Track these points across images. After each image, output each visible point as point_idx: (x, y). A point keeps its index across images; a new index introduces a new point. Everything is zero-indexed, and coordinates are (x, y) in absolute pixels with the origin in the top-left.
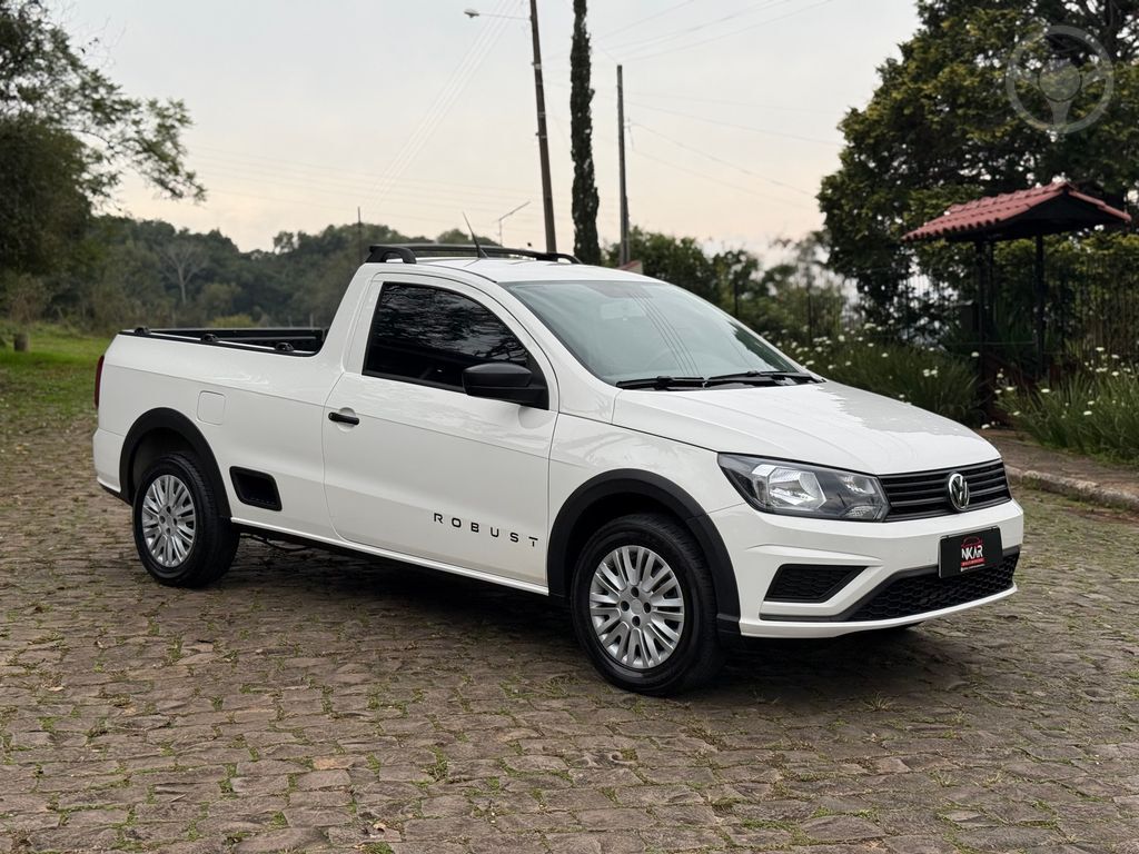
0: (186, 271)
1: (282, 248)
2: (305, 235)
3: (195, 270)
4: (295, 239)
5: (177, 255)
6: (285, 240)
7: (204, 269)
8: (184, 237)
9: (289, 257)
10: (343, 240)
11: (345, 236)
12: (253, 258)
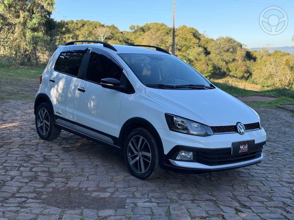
0: (104, 37)
1: (132, 30)
2: (138, 26)
3: (106, 36)
4: (136, 27)
5: (101, 31)
6: (133, 27)
7: (109, 36)
8: (103, 26)
9: (134, 33)
10: (150, 28)
11: (151, 27)
12: (123, 33)
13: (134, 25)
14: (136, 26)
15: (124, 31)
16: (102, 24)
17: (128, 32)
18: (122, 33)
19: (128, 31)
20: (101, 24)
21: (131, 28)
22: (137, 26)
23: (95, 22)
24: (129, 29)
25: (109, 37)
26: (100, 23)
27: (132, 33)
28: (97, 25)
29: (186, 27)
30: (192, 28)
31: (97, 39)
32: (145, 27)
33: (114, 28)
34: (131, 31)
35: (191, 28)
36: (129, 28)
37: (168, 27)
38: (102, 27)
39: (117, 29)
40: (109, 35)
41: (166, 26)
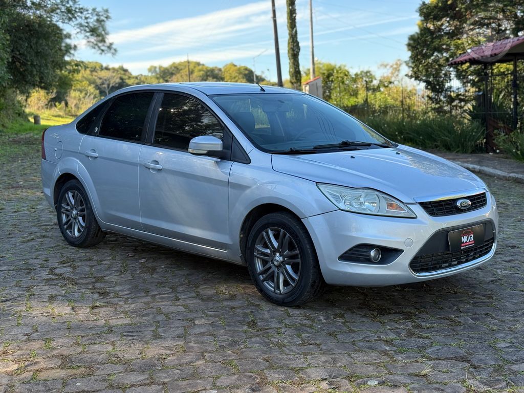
0: (109, 85)
1: (152, 73)
2: (162, 67)
3: (112, 84)
4: (157, 69)
6: (153, 69)
8: (107, 69)
10: (180, 69)
11: (180, 67)
12: (139, 78)
14: (158, 67)
15: (139, 76)
16: (104, 65)
17: (145, 76)
18: (136, 78)
19: (147, 75)
20: (102, 66)
21: (150, 70)
22: (160, 67)
23: (92, 62)
24: (147, 72)
25: (117, 85)
26: (100, 64)
27: (152, 78)
28: (98, 67)
29: (235, 66)
30: (244, 67)
32: (171, 68)
33: (123, 70)
34: (150, 74)
35: (242, 67)
37: (207, 67)
38: (106, 71)
39: (129, 72)
40: (116, 82)
41: (203, 65)
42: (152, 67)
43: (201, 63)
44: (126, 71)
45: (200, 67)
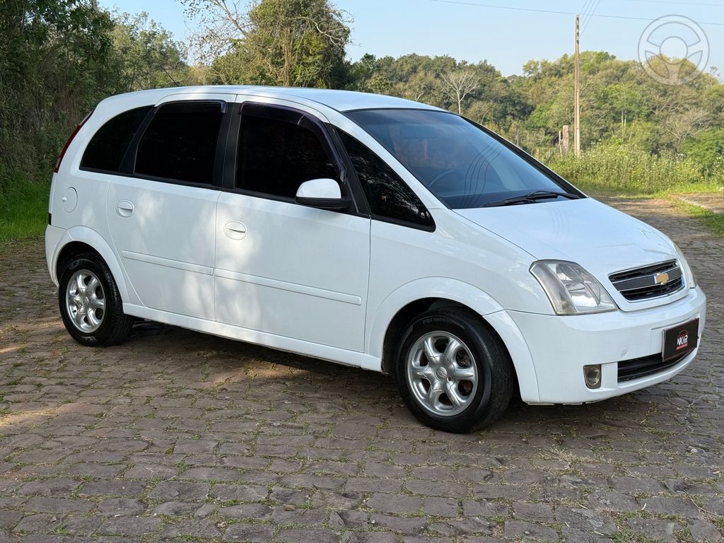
0: (462, 92)
1: (530, 73)
2: (546, 62)
3: (468, 91)
4: (540, 66)
5: (457, 81)
6: (532, 67)
7: (473, 90)
8: (462, 67)
9: (535, 80)
11: (574, 63)
12: (509, 81)
13: (535, 60)
14: (540, 63)
15: (509, 77)
16: (459, 62)
17: (520, 77)
18: (505, 81)
19: (521, 75)
20: (455, 63)
21: (527, 68)
22: (544, 64)
23: (442, 58)
24: (523, 72)
25: (474, 93)
26: (453, 59)
27: (531, 82)
28: (448, 65)
31: (447, 98)
32: (561, 63)
33: (486, 70)
34: (527, 74)
36: (522, 68)
38: (460, 71)
39: (495, 73)
40: (474, 88)
41: (614, 57)
42: (531, 62)
43: (610, 54)
44: (490, 70)
45: (608, 62)
